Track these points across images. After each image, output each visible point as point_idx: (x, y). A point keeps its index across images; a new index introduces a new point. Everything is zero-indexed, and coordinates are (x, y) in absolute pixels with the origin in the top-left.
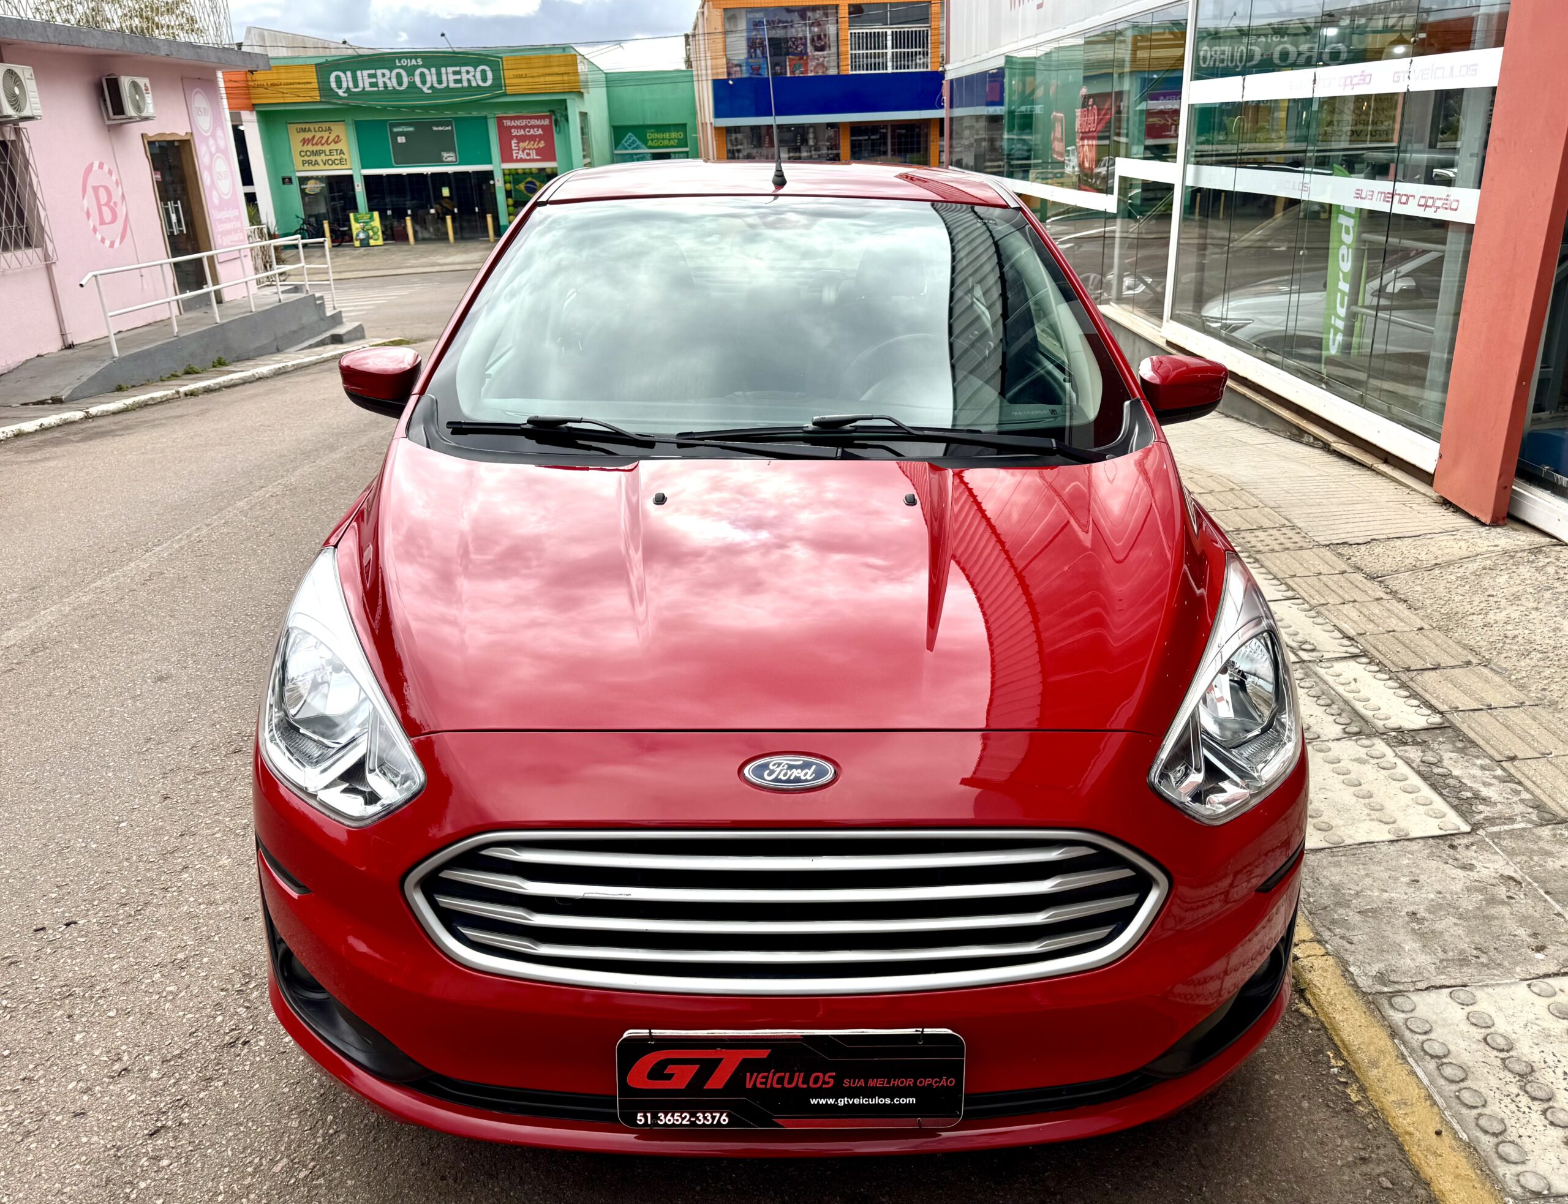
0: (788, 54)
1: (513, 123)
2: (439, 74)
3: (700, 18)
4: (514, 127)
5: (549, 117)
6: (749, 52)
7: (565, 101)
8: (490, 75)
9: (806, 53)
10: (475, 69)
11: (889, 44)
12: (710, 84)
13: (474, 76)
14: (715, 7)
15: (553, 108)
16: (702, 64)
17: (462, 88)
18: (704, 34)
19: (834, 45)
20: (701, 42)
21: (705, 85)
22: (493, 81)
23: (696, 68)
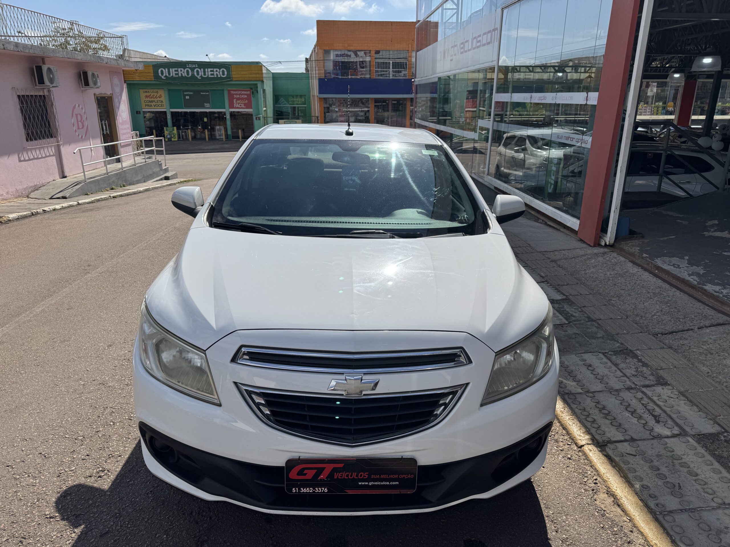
0: (350, 69)
1: (235, 93)
2: (204, 72)
3: (313, 53)
4: (235, 94)
5: (250, 91)
6: (334, 67)
7: (257, 84)
8: (226, 73)
9: (357, 69)
10: (220, 70)
11: (391, 67)
12: (317, 80)
13: (219, 73)
14: (320, 48)
15: (252, 87)
16: (314, 72)
17: (214, 77)
18: (315, 60)
19: (368, 66)
20: (314, 64)
21: (315, 80)
22: (227, 75)
23: (311, 73)
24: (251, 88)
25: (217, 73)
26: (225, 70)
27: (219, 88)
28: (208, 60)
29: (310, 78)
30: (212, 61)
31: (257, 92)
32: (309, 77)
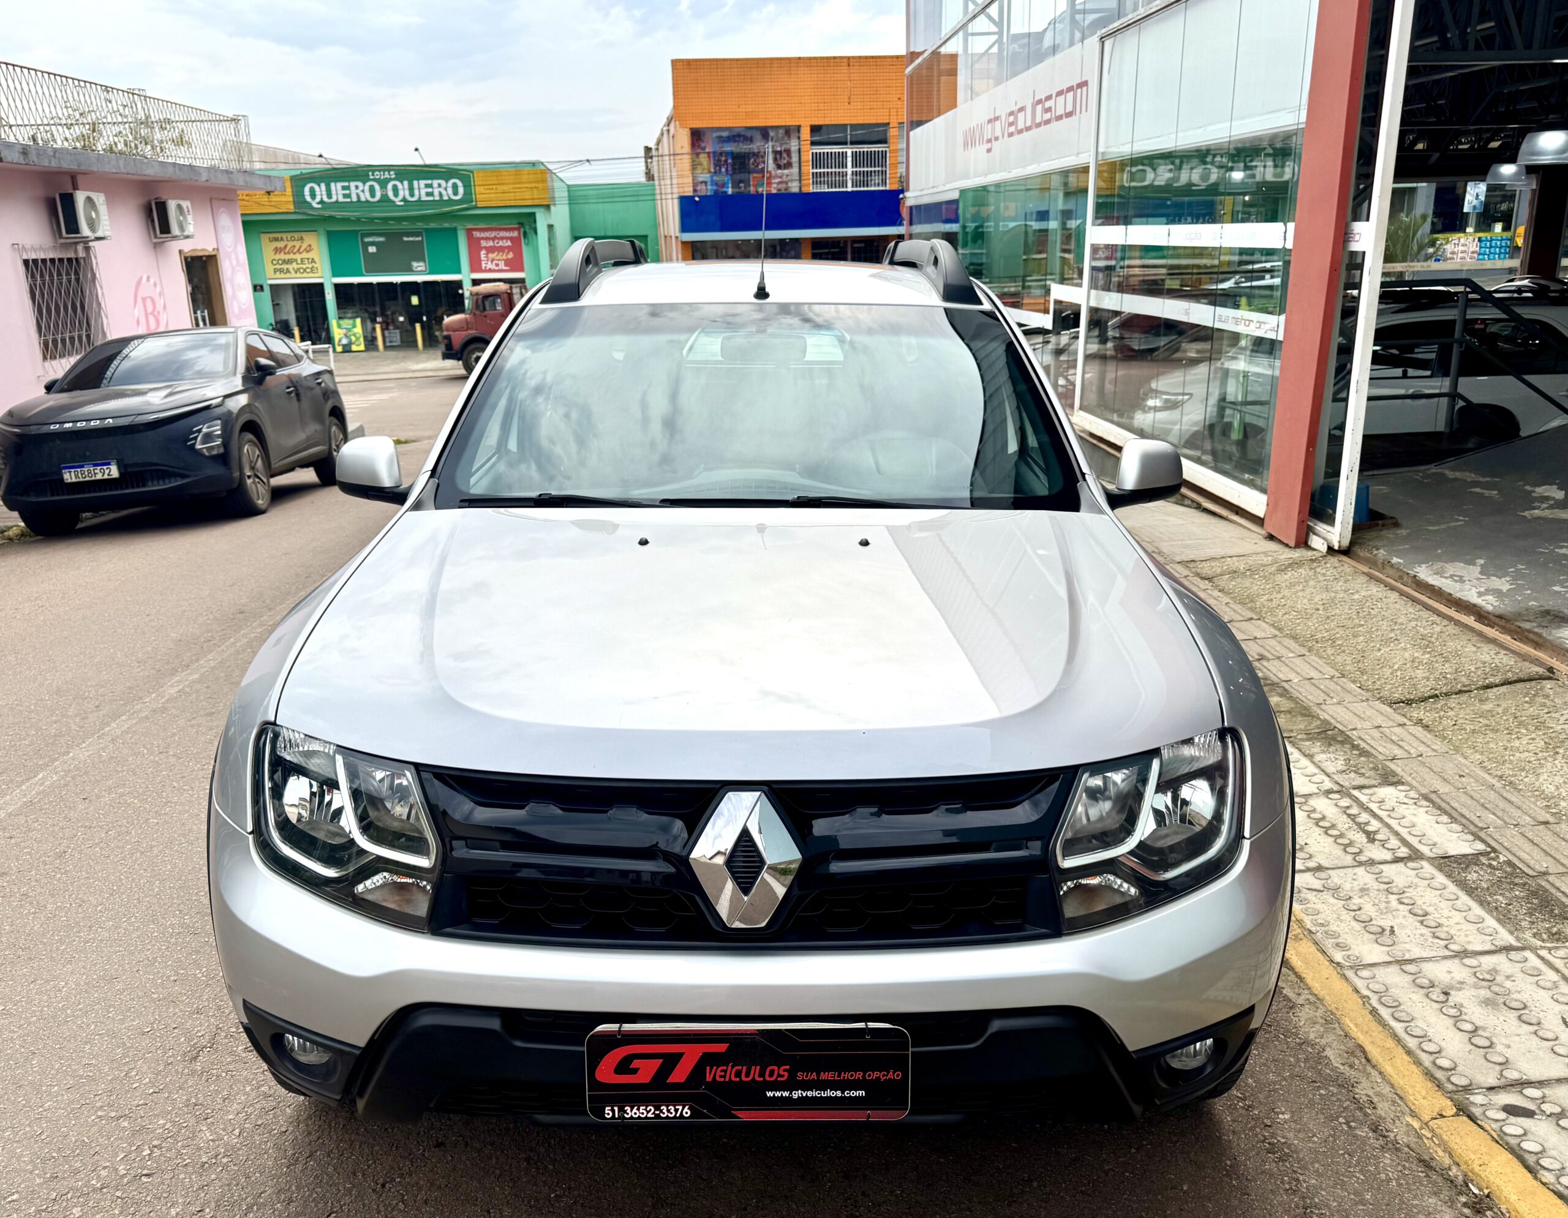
0: (751, 171)
2: (411, 189)
3: (666, 132)
4: (483, 238)
5: (518, 229)
6: (714, 168)
7: (534, 214)
8: (461, 190)
9: (769, 171)
10: (447, 182)
11: (849, 164)
12: (676, 202)
13: (446, 189)
14: (682, 126)
15: (523, 220)
16: (668, 182)
17: (434, 201)
18: (670, 155)
19: (795, 165)
20: (668, 162)
21: (670, 201)
22: (465, 194)
23: (660, 185)
24: (522, 224)
25: (441, 190)
26: (460, 184)
27: (446, 225)
28: (419, 162)
29: (658, 197)
30: (428, 162)
31: (536, 233)
32: (654, 195)
